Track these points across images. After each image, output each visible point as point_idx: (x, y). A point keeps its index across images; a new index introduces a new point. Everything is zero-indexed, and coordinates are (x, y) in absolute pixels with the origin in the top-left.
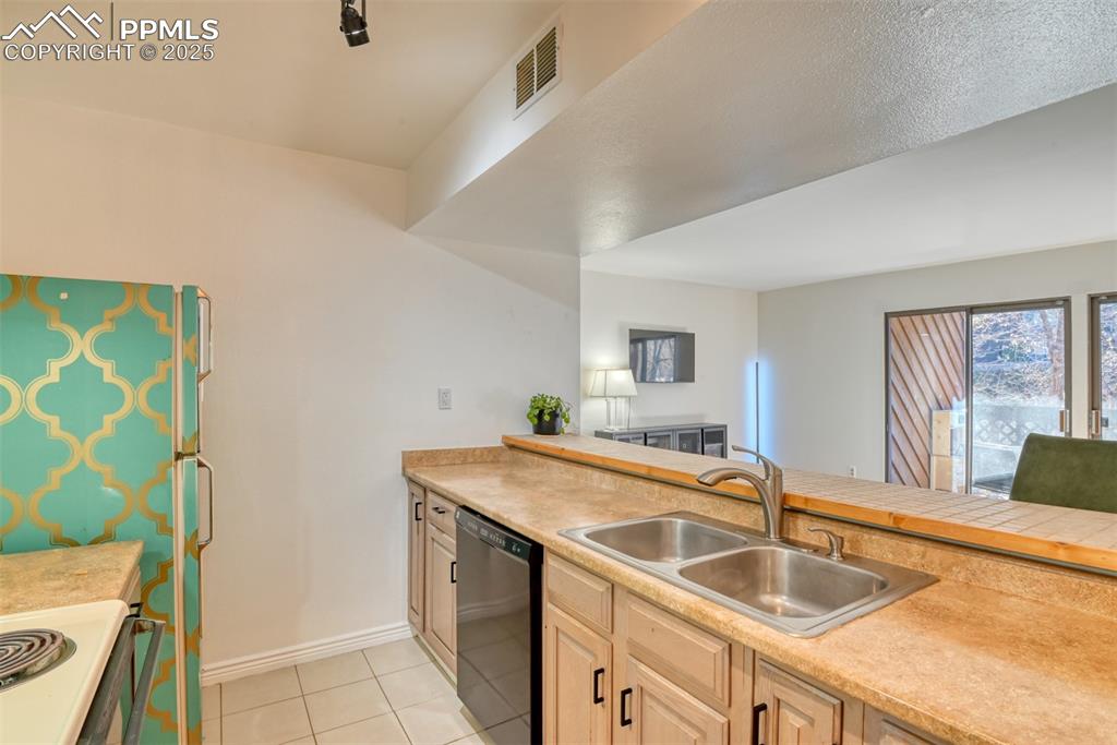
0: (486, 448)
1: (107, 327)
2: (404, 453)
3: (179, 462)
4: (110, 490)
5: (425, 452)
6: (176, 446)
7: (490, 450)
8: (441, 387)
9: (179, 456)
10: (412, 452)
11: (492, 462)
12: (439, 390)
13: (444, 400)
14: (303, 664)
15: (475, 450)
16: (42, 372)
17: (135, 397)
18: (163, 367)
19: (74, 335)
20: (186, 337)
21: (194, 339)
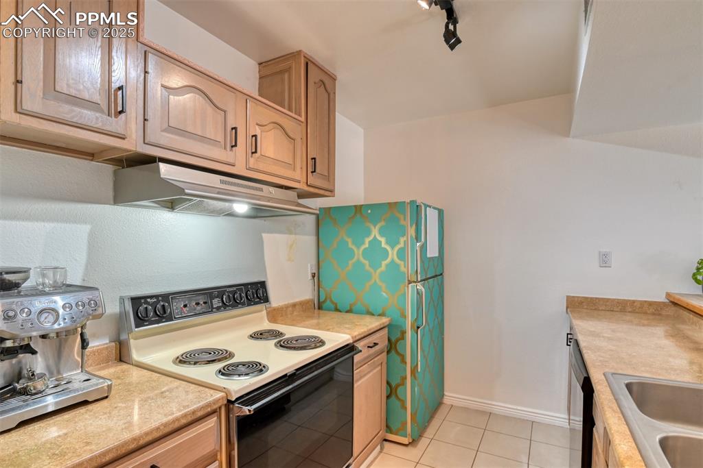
0: (646, 301)
1: (383, 223)
2: (567, 296)
3: (410, 285)
4: (384, 294)
5: (586, 298)
6: (408, 277)
7: (651, 304)
8: (601, 250)
9: (410, 282)
10: (573, 297)
11: (653, 314)
12: (600, 252)
13: (604, 260)
14: (495, 414)
15: (634, 302)
16: (363, 243)
17: (393, 254)
18: (402, 240)
19: (372, 227)
20: (411, 226)
21: (414, 226)
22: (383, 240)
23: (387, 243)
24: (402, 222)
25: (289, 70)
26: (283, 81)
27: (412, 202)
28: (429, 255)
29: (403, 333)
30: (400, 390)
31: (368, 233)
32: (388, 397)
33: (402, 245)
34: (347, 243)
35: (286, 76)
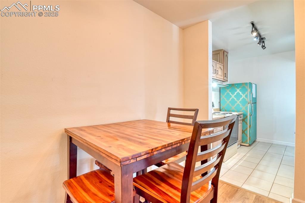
1: (240, 88)
4: (241, 107)
9: (249, 103)
14: (274, 144)
16: (235, 93)
17: (243, 96)
18: (246, 92)
19: (237, 89)
20: (249, 89)
21: (250, 89)
22: (241, 93)
23: (242, 93)
24: (247, 88)
25: (219, 53)
26: (218, 56)
27: (249, 83)
28: (253, 97)
29: (247, 117)
30: (246, 132)
31: (236, 91)
32: (243, 133)
33: (246, 94)
34: (229, 94)
35: (218, 55)
